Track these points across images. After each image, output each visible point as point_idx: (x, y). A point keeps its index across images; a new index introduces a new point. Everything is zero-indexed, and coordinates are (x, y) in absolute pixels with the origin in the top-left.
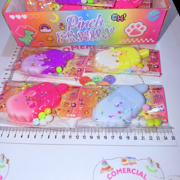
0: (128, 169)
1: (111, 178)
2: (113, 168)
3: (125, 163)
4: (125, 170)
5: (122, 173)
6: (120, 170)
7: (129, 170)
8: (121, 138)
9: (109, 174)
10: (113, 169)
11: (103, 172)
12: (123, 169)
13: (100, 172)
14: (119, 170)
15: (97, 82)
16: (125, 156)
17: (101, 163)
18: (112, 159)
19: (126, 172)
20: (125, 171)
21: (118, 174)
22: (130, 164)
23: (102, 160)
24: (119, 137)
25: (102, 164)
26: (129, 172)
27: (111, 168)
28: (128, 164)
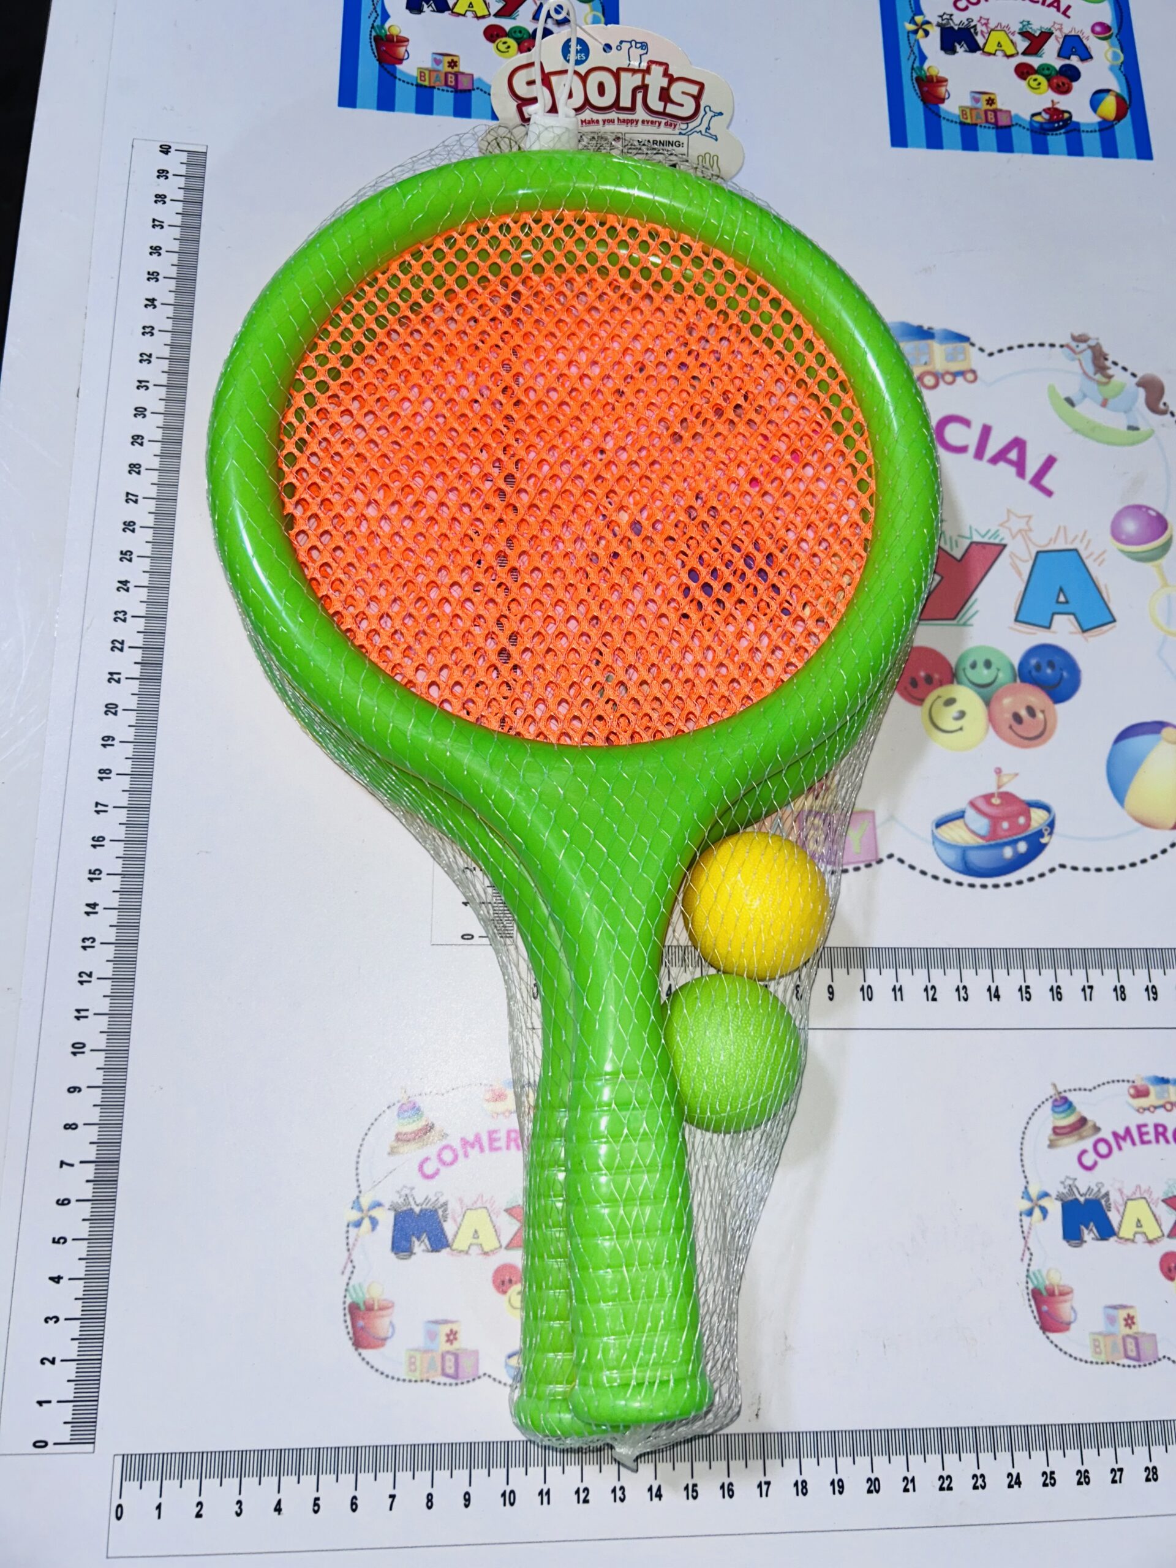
0: (1156, 1126)
1: (1095, 1164)
2: (1098, 1125)
3: (1143, 1102)
4: (1147, 1133)
5: (1134, 1143)
6: (1128, 1131)
7: (1164, 1134)
8: (1121, 993)
9: (1084, 1152)
10: (1097, 1129)
11: (1060, 1142)
12: (1139, 1127)
13: (1048, 1143)
14: (1121, 1132)
15: (989, 689)
16: (1140, 1073)
17: (1049, 1104)
18: (1091, 1087)
19: (1149, 1142)
20: (1146, 1138)
21: (1120, 1148)
22: (1163, 1106)
23: (1052, 1092)
24: (1115, 989)
25: (1050, 1112)
26: (1161, 1138)
27: (1090, 1124)
28: (1156, 1108)
